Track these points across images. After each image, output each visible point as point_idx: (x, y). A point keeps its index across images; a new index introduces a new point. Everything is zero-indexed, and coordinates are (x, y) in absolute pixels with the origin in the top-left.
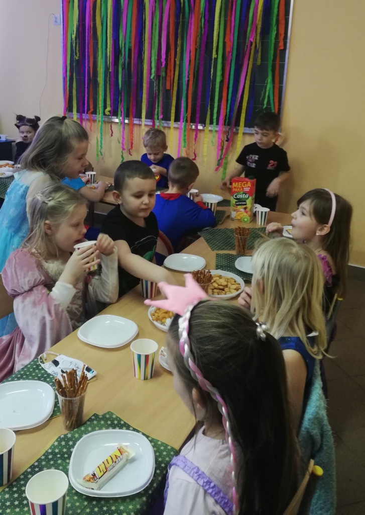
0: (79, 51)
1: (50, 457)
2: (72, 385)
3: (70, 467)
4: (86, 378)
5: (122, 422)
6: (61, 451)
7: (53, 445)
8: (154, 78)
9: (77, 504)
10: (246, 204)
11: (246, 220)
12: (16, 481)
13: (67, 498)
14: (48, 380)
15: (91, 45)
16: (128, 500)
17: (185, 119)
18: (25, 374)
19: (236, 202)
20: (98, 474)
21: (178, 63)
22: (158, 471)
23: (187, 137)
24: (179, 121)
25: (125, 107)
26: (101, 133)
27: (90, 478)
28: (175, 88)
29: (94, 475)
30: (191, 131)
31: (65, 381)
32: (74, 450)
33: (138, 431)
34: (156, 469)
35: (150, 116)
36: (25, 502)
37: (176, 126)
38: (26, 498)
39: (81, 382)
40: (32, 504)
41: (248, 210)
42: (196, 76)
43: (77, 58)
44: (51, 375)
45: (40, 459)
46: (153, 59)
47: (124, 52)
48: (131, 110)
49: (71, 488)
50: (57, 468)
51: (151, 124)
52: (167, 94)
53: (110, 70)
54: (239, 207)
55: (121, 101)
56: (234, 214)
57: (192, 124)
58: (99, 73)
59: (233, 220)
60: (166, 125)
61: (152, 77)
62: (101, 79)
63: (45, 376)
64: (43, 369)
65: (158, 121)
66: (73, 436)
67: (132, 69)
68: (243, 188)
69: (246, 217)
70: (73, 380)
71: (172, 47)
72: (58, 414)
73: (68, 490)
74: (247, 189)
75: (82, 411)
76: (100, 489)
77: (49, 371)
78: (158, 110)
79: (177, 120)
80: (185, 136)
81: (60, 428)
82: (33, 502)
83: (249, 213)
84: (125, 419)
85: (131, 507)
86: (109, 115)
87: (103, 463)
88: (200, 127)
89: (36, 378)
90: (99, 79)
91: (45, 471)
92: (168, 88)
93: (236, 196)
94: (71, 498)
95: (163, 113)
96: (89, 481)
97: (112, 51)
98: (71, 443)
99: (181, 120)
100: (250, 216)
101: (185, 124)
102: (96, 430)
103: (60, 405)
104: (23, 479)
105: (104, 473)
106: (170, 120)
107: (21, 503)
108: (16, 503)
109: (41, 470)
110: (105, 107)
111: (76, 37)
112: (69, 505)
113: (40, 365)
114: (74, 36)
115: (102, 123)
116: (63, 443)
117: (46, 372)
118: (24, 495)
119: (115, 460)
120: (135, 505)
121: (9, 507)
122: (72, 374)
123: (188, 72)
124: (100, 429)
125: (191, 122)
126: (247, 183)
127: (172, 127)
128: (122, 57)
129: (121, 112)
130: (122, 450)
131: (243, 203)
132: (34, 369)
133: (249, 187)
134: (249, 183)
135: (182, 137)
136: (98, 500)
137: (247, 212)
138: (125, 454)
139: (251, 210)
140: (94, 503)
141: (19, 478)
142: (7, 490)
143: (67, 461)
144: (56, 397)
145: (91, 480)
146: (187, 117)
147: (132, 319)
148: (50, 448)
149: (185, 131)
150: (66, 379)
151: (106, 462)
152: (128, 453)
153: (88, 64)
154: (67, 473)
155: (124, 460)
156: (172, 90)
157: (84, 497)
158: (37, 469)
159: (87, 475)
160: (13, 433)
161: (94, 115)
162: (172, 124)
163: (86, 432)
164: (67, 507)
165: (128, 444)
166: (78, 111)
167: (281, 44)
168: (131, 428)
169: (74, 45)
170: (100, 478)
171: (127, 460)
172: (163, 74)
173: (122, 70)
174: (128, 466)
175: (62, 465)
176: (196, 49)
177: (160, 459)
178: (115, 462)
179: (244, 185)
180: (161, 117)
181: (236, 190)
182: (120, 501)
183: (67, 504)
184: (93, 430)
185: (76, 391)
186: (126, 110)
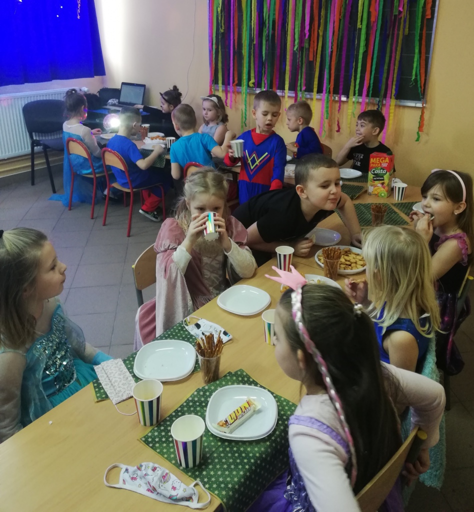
0: (224, 24)
1: (191, 404)
2: (210, 348)
3: (207, 414)
4: (222, 342)
5: (251, 380)
6: (199, 400)
7: (193, 394)
8: (297, 49)
9: (213, 444)
10: (383, 180)
11: (383, 195)
12: (163, 421)
13: (204, 438)
14: (191, 340)
15: (236, 17)
16: (254, 444)
17: (328, 91)
18: (172, 334)
19: (373, 177)
20: (230, 421)
21: (321, 34)
22: (280, 422)
23: (329, 108)
24: (322, 93)
25: (269, 79)
26: (245, 105)
27: (223, 424)
28: (319, 59)
29: (226, 421)
30: (334, 103)
31: (204, 343)
32: (210, 400)
33: (265, 388)
34: (278, 420)
35: (293, 88)
36: (171, 439)
37: (319, 97)
38: (171, 436)
39: (217, 345)
40: (176, 441)
41: (385, 185)
42: (339, 47)
43: (222, 31)
44: (193, 336)
45: (182, 405)
46: (296, 30)
47: (269, 24)
48: (274, 81)
49: (207, 431)
50: (196, 414)
51: (294, 95)
52: (311, 65)
53: (255, 43)
54: (376, 182)
55: (265, 73)
56: (371, 189)
57: (335, 95)
58: (243, 45)
59: (370, 194)
60: (308, 96)
61: (295, 49)
62: (245, 51)
63: (189, 336)
64: (186, 330)
65: (300, 93)
66: (209, 388)
67: (276, 41)
68: (381, 164)
69: (383, 192)
70: (210, 342)
71: (316, 18)
72: (199, 370)
73: (205, 431)
74: (385, 165)
75: (218, 369)
76: (231, 432)
77: (192, 333)
78: (301, 81)
79: (320, 91)
80: (327, 107)
81: (199, 381)
82: (177, 439)
83: (386, 188)
84: (254, 377)
85: (256, 449)
86: (253, 87)
87: (234, 412)
88: (344, 99)
89: (181, 338)
90: (243, 52)
91: (187, 416)
92: (311, 59)
93: (373, 171)
94: (208, 438)
95: (306, 85)
96: (222, 426)
97: (257, 23)
98: (208, 394)
99: (324, 92)
100: (387, 191)
101: (328, 95)
102: (228, 385)
103: (200, 362)
104: (169, 421)
105: (235, 421)
106: (312, 91)
107: (167, 440)
108: (164, 439)
109: (183, 414)
110: (249, 79)
111: (221, 10)
112: (206, 444)
113: (185, 328)
114: (219, 9)
115: (246, 95)
116: (201, 393)
117: (189, 333)
118: (169, 434)
119: (244, 410)
120: (260, 449)
121: (158, 442)
122: (210, 338)
123: (332, 43)
124: (233, 384)
125: (334, 93)
126: (385, 159)
127: (314, 99)
128: (266, 29)
129: (265, 84)
130: (250, 403)
131: (381, 178)
132: (179, 330)
133: (387, 162)
134: (387, 159)
135: (325, 110)
136: (230, 441)
137: (384, 188)
138: (252, 407)
139: (388, 185)
140: (226, 444)
141: (165, 419)
142: (156, 428)
143: (205, 409)
144: (197, 356)
145: (224, 425)
146: (330, 88)
147: (266, 290)
148: (191, 396)
149: (327, 102)
150: (205, 342)
151: (236, 412)
152: (255, 405)
153: (234, 37)
154: (204, 419)
155: (252, 411)
156: (315, 62)
157: (218, 438)
158: (180, 414)
159: (221, 421)
160: (161, 383)
161: (238, 87)
162: (315, 95)
163: (221, 386)
164: (204, 446)
165: (255, 398)
166: (223, 84)
167: (429, 12)
168: (259, 385)
169: (220, 18)
170: (231, 424)
171: (254, 411)
172: (306, 45)
173: (266, 42)
174: (255, 416)
175: (200, 412)
176: (340, 20)
177: (282, 413)
178: (244, 412)
179: (382, 161)
180: (303, 88)
181: (374, 165)
182: (247, 444)
183: (204, 443)
184: (227, 384)
185: (213, 352)
186: (269, 82)
